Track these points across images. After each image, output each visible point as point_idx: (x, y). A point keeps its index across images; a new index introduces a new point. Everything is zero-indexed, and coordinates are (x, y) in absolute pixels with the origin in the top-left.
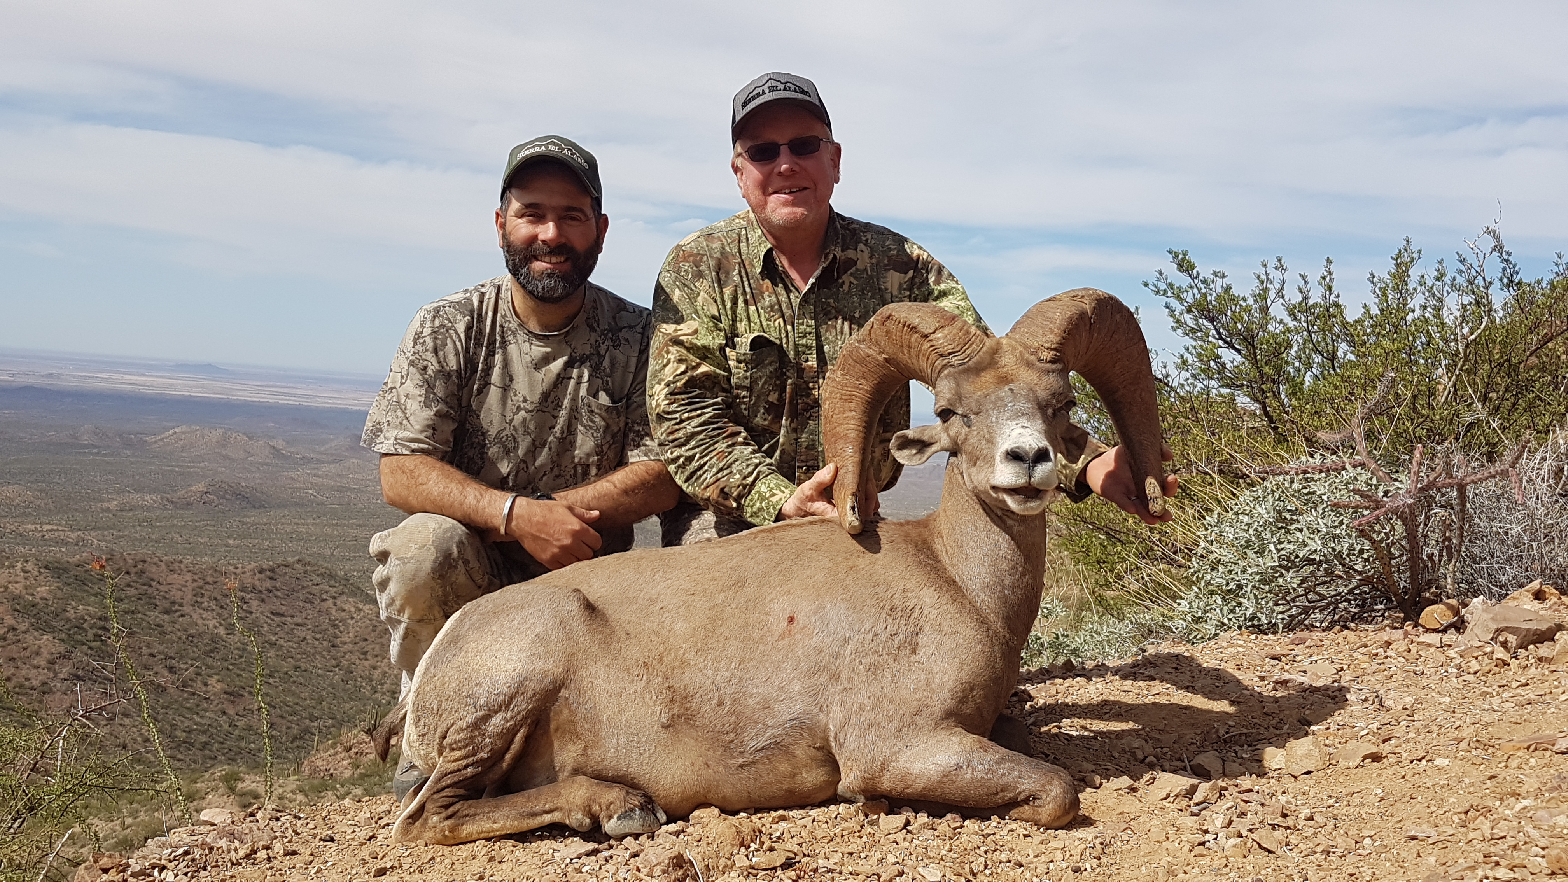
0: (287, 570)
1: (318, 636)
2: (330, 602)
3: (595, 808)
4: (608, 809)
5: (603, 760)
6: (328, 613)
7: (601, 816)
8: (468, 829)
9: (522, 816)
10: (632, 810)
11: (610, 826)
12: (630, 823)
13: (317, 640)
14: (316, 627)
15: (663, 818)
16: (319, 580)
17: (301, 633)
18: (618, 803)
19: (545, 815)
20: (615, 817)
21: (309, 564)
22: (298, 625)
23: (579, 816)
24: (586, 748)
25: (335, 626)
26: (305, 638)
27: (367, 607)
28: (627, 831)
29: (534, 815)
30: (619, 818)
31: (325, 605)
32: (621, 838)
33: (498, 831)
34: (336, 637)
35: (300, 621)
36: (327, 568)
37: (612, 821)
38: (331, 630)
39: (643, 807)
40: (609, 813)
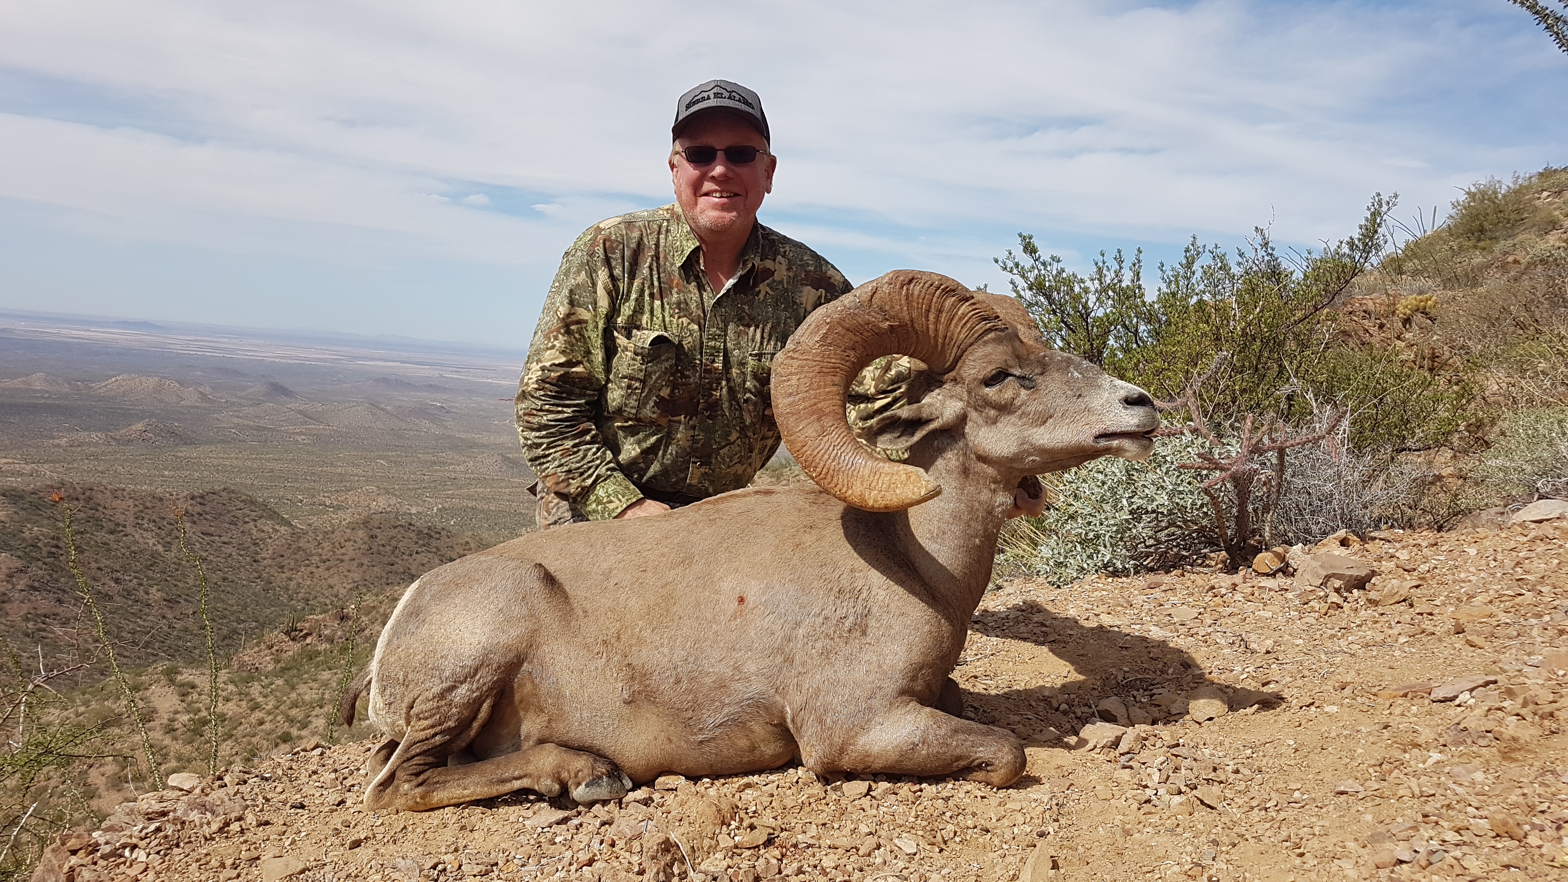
0: (215, 497)
1: (242, 553)
2: (252, 524)
3: (564, 775)
4: (576, 776)
5: (568, 729)
6: (250, 533)
7: (570, 783)
8: (440, 795)
9: (491, 783)
10: (600, 778)
11: (579, 793)
12: (599, 790)
13: (241, 556)
14: (241, 546)
15: (629, 784)
16: (241, 505)
17: (228, 550)
18: (586, 770)
19: (514, 782)
20: (583, 784)
21: (233, 491)
22: (225, 543)
23: (549, 782)
25: (256, 544)
26: (230, 555)
27: (283, 528)
28: (595, 797)
29: (503, 781)
30: (587, 786)
31: (247, 527)
32: (590, 805)
33: (468, 796)
34: (257, 553)
35: (226, 540)
37: (580, 787)
38: (253, 548)
39: (609, 775)
40: (577, 780)
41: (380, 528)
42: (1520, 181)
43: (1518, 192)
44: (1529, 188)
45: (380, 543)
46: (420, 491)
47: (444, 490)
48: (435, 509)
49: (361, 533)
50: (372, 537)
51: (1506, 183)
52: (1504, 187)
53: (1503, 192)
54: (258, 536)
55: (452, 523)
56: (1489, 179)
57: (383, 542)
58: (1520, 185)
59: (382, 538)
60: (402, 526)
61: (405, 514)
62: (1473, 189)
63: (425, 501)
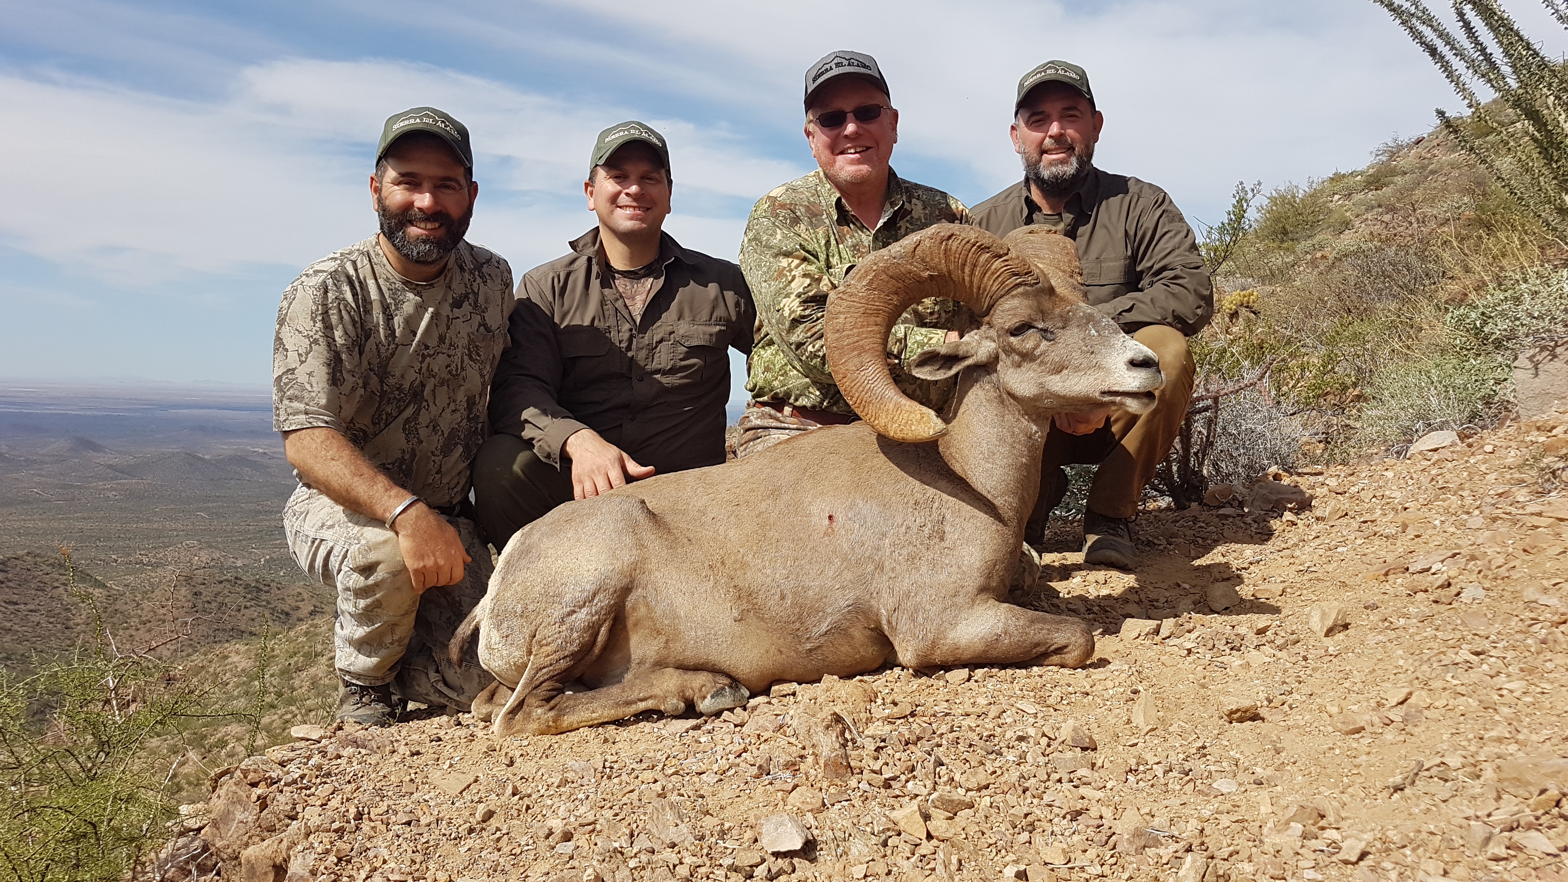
0: (18, 562)
1: (52, 620)
2: (61, 590)
3: (687, 692)
4: (700, 690)
5: (684, 651)
6: (60, 599)
7: (695, 698)
8: (568, 720)
9: (617, 705)
10: (723, 689)
11: (705, 705)
12: (723, 699)
13: (51, 623)
14: (50, 613)
15: (748, 692)
16: (49, 569)
17: (35, 618)
18: (709, 685)
19: (640, 703)
20: (709, 697)
21: (38, 555)
22: (31, 611)
23: (673, 701)
24: (667, 642)
25: (67, 610)
26: (39, 623)
27: (97, 590)
28: (721, 707)
29: (628, 703)
30: (712, 697)
31: (56, 592)
33: (596, 719)
34: (68, 619)
35: (34, 608)
36: (56, 558)
37: (706, 700)
38: (64, 614)
39: (731, 687)
40: (702, 694)
41: (204, 584)
42: (1314, 186)
43: (1314, 195)
44: (1322, 191)
45: (205, 599)
46: (244, 542)
47: (271, 540)
48: (262, 560)
49: (183, 591)
50: (196, 594)
51: (1303, 189)
52: (1301, 191)
53: (1300, 196)
54: (69, 601)
55: (282, 574)
56: (1288, 184)
57: (209, 599)
58: (1315, 189)
59: (207, 594)
60: (227, 580)
61: (230, 567)
62: (1274, 194)
63: (251, 553)
